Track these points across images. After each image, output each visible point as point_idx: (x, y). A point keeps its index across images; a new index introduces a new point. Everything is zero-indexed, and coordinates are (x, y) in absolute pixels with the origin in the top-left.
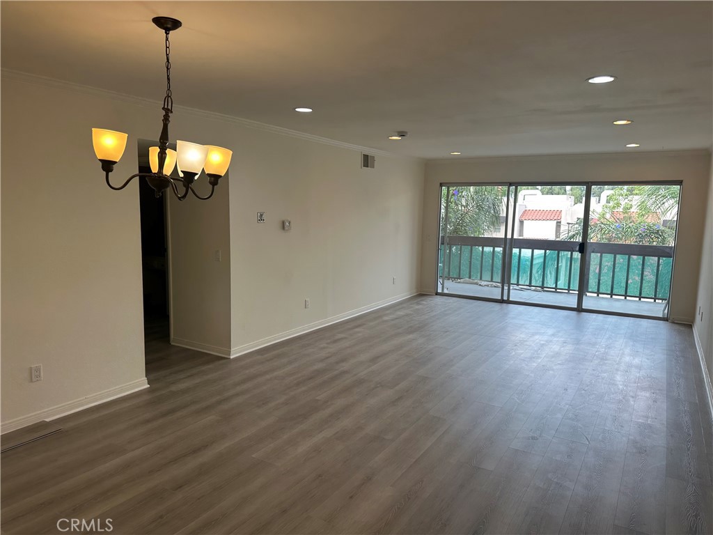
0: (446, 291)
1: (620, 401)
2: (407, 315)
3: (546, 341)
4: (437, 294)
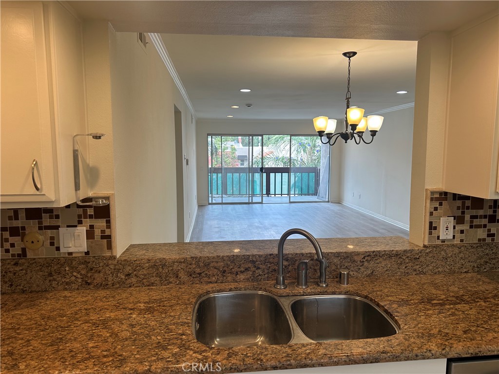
0: (214, 202)
4: (209, 204)
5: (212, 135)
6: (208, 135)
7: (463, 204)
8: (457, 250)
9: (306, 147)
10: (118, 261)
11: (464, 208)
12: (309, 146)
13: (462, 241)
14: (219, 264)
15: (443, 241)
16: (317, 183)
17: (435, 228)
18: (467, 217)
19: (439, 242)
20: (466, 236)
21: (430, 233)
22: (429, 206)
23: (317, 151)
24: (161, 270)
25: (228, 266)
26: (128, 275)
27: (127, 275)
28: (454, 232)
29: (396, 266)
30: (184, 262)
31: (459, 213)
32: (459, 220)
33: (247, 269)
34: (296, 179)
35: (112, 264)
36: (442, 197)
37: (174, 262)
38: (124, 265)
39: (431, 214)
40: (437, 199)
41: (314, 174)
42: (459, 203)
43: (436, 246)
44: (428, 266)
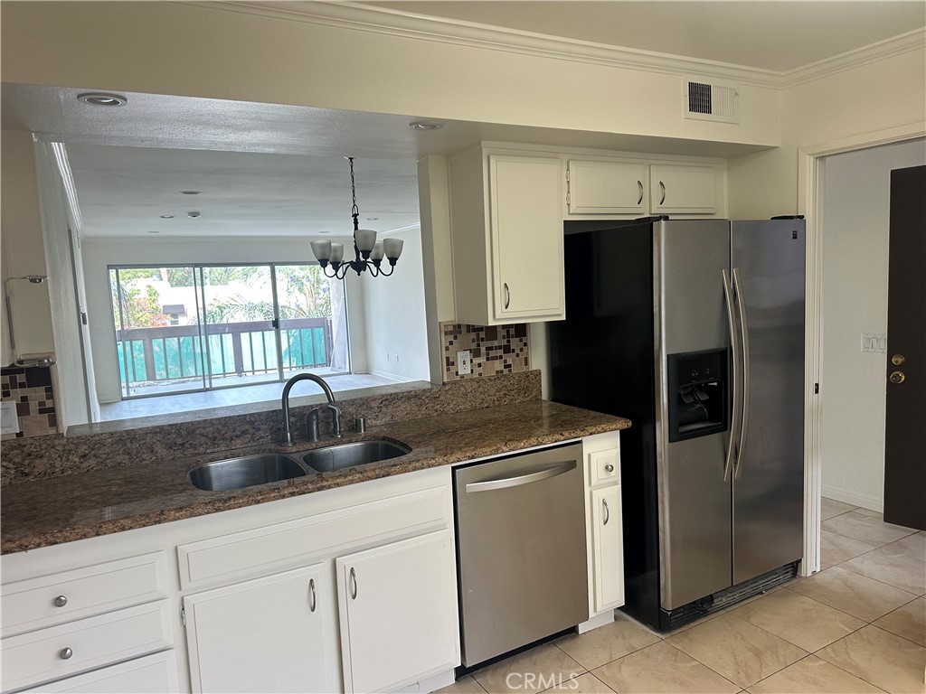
0: (132, 394)
4: (123, 399)
5: (117, 267)
6: (109, 267)
7: (478, 335)
8: (476, 385)
9: (302, 283)
10: (68, 439)
11: (479, 340)
12: (309, 281)
13: (480, 374)
14: (207, 430)
15: (462, 377)
16: (329, 344)
17: (453, 364)
18: (483, 350)
19: (458, 378)
20: (483, 369)
21: (448, 370)
22: (444, 341)
23: (324, 290)
24: (129, 445)
25: (219, 431)
26: (84, 456)
27: (82, 457)
28: (472, 366)
29: (416, 408)
30: (160, 432)
31: (474, 346)
32: (476, 353)
33: (244, 433)
34: (291, 341)
35: (60, 444)
36: (456, 330)
37: (146, 434)
38: (76, 445)
39: (447, 349)
40: (451, 333)
41: (322, 329)
42: (473, 335)
43: (455, 383)
44: (448, 404)
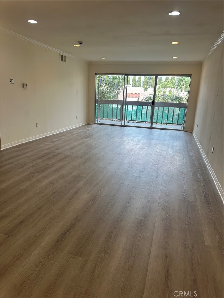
0: (99, 122)
1: (172, 158)
2: (84, 132)
3: (141, 139)
4: (95, 123)
5: (99, 74)
6: (96, 74)
